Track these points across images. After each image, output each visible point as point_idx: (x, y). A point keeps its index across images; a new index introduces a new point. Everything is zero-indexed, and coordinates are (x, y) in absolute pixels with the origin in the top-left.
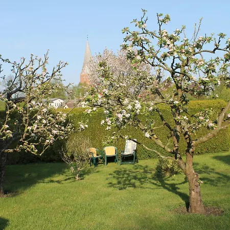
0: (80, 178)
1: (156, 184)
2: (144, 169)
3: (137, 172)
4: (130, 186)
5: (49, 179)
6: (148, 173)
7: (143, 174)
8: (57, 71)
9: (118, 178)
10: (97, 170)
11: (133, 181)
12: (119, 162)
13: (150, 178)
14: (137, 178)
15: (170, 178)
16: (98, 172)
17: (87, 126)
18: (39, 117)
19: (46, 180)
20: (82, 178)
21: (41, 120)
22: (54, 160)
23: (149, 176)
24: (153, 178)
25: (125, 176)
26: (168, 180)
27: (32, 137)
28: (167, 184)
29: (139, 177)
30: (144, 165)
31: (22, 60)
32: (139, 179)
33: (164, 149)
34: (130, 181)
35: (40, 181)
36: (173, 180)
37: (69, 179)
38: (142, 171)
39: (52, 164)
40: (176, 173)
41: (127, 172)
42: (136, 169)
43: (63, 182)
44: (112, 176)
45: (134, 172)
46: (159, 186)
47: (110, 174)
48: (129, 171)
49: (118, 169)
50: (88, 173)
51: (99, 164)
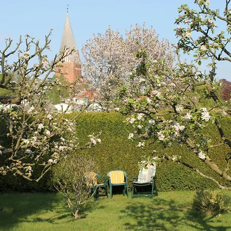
0: (79, 216)
1: (195, 227)
2: (170, 205)
3: (161, 208)
4: (159, 229)
5: (34, 216)
6: (178, 210)
7: (170, 211)
8: (60, 60)
9: (136, 217)
10: (100, 205)
11: (160, 221)
12: (130, 194)
13: (183, 219)
14: (165, 218)
15: (214, 219)
16: (102, 207)
17: (99, 140)
18: (41, 126)
19: (30, 218)
20: (82, 215)
21: (43, 130)
22: (33, 189)
23: (181, 215)
24: (189, 218)
25: (146, 214)
26: (211, 221)
27: (27, 154)
28: (213, 227)
29: (166, 215)
30: (168, 200)
31: (8, 42)
32: (169, 219)
33: (222, 176)
34: (154, 221)
35: (20, 219)
36: (219, 221)
37: (64, 217)
38: (168, 207)
39: (29, 196)
40: (223, 212)
41: (146, 209)
42: (158, 204)
43: (56, 221)
44: (126, 214)
45: (157, 209)
46: (202, 229)
47: (122, 211)
48: (149, 208)
49: (130, 204)
50: (89, 208)
51: (100, 195)
